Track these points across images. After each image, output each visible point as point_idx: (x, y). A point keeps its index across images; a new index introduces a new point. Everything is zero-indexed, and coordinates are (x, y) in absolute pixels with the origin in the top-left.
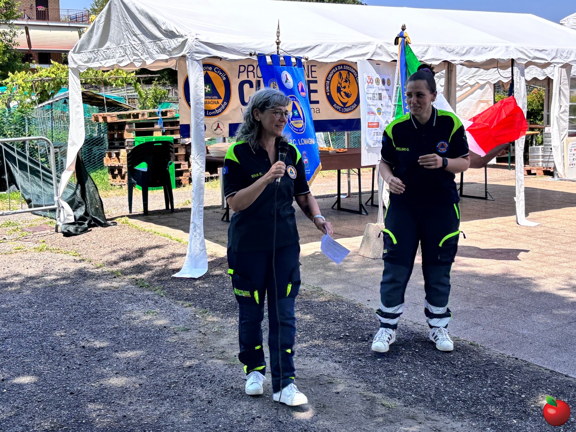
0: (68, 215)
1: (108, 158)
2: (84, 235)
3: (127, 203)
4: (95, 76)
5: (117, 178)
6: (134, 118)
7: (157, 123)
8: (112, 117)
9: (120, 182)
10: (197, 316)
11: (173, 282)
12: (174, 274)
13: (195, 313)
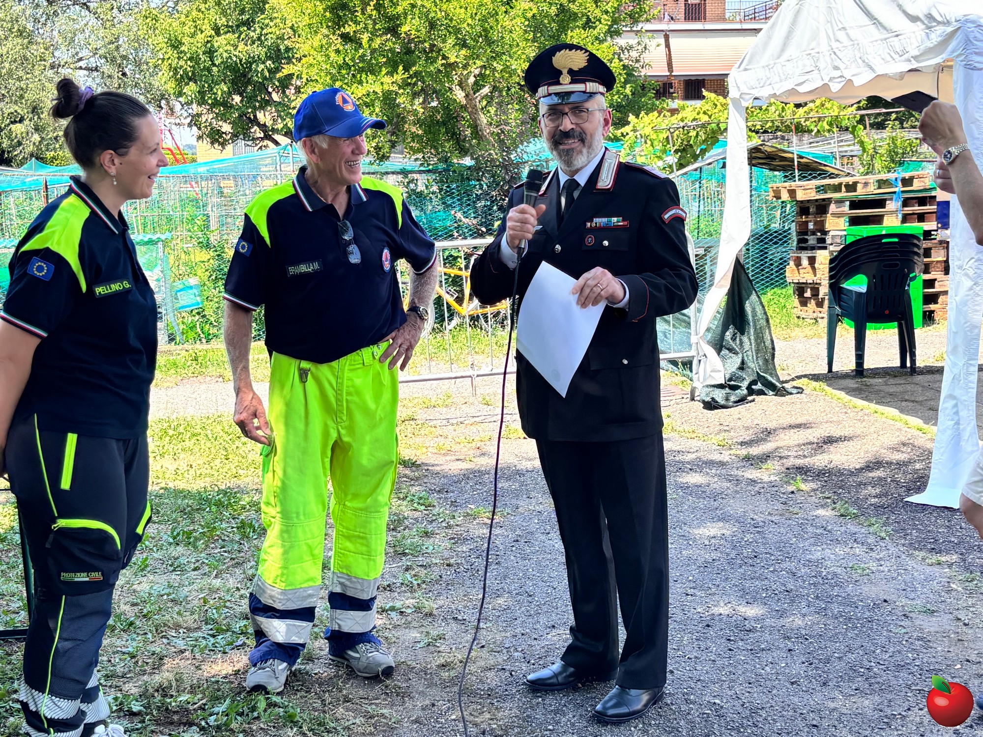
0: (713, 371)
1: (794, 267)
2: (741, 408)
3: (825, 353)
4: (779, 115)
5: (808, 305)
6: (847, 191)
7: (891, 199)
8: (807, 190)
9: (814, 312)
10: (952, 585)
11: (907, 512)
12: (908, 496)
13: (949, 580)
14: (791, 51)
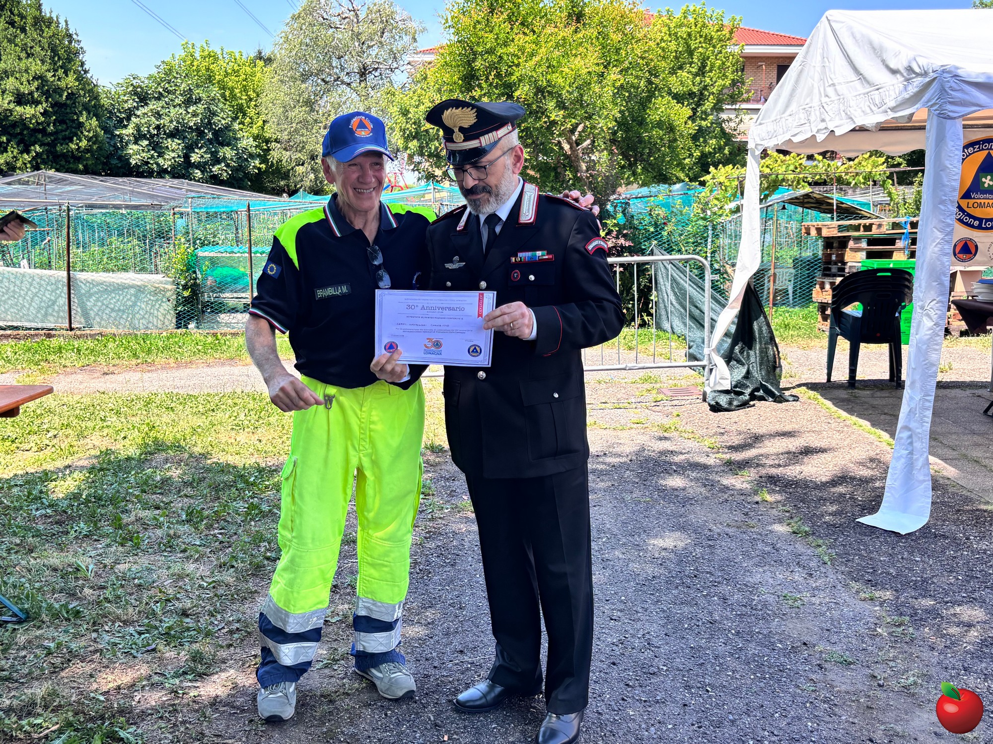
0: (722, 378)
1: (819, 290)
2: (741, 412)
4: (826, 170)
6: (865, 231)
7: (900, 239)
8: (831, 226)
10: (878, 629)
11: (856, 533)
12: (862, 515)
13: (878, 622)
14: (793, 107)
